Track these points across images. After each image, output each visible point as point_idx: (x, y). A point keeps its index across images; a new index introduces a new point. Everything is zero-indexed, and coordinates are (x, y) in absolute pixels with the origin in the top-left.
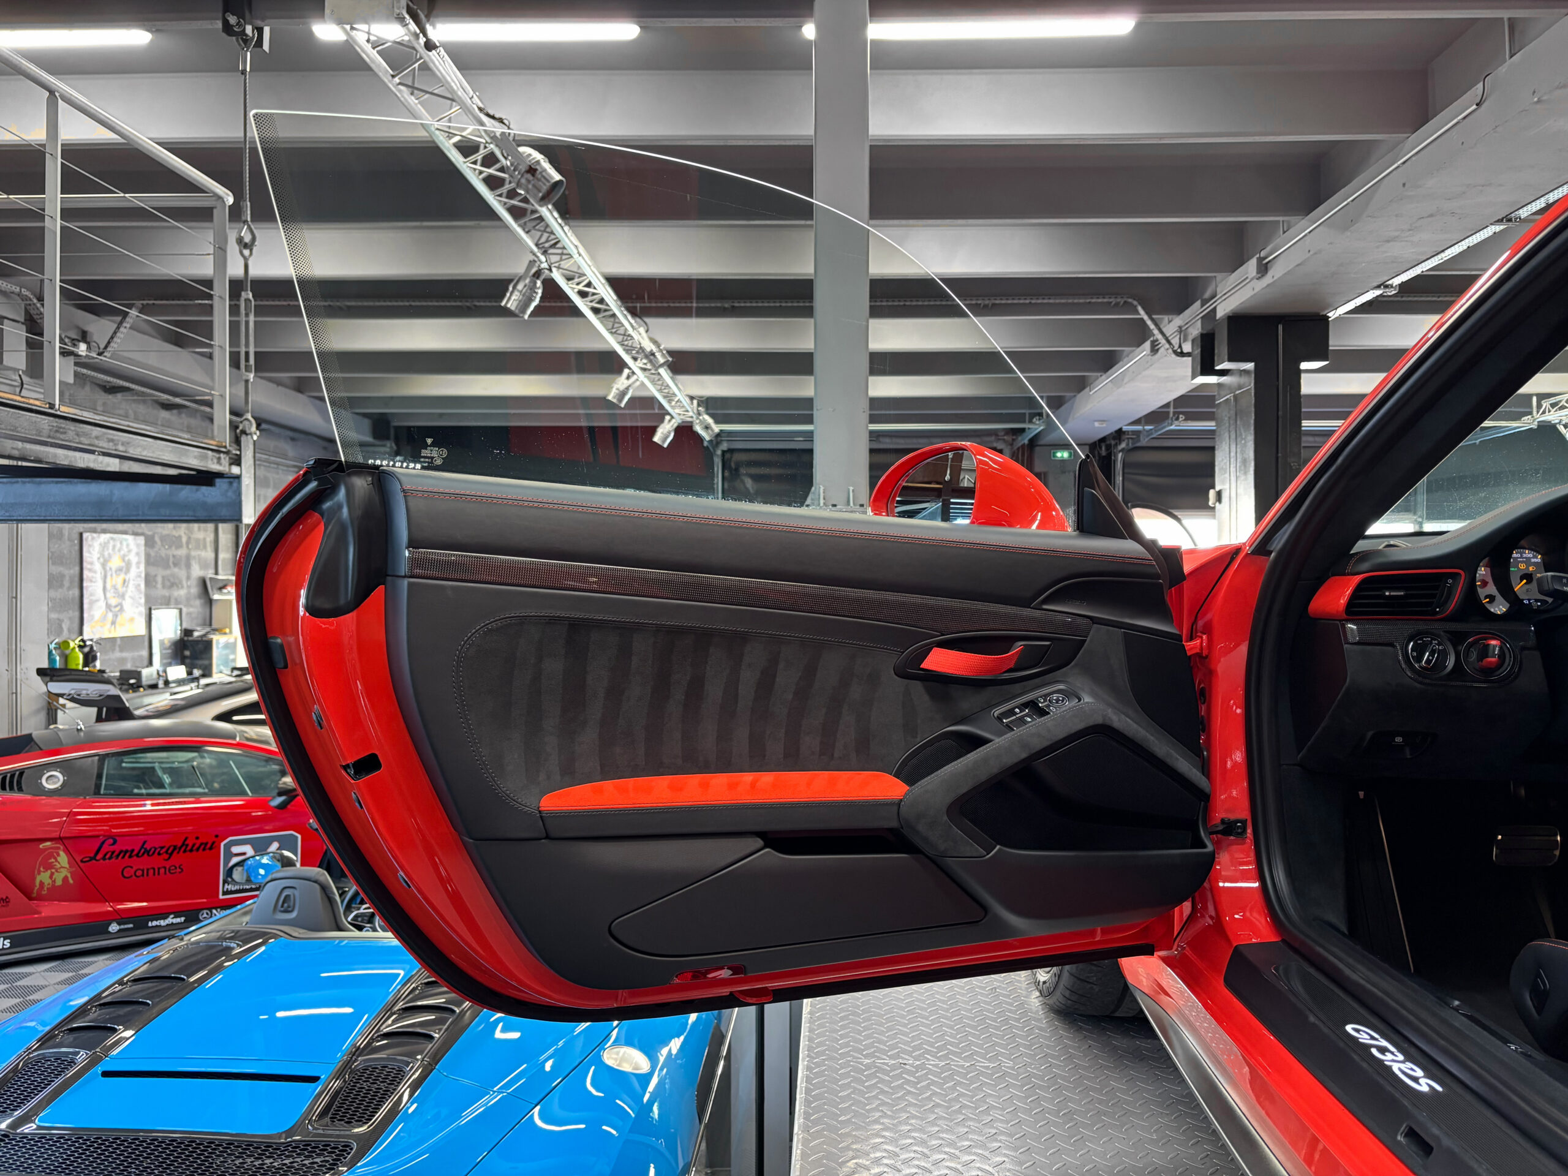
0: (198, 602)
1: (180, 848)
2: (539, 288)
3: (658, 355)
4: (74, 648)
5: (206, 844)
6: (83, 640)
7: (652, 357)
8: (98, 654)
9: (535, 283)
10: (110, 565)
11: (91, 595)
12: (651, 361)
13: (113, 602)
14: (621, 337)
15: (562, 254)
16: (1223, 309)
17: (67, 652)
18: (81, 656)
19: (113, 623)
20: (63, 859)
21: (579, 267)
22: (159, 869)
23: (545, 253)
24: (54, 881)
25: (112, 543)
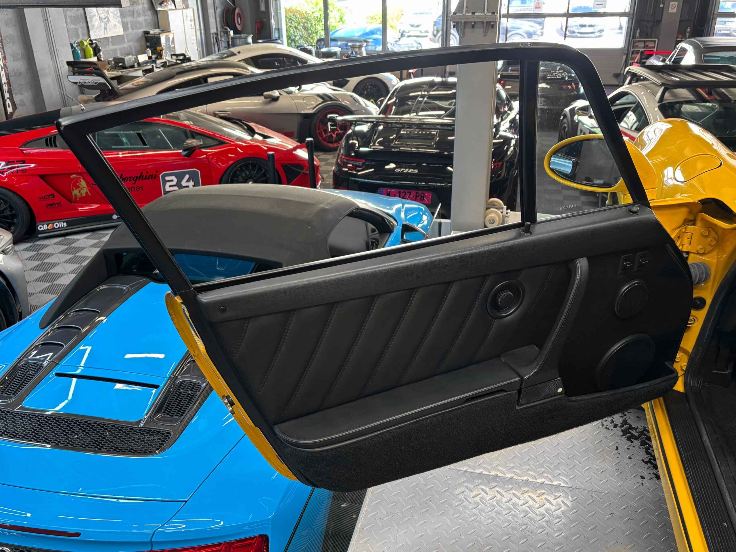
0: (149, 13)
1: (140, 178)
4: (87, 45)
5: (152, 175)
8: (101, 47)
17: (84, 47)
18: (91, 50)
19: (105, 29)
24: (81, 194)
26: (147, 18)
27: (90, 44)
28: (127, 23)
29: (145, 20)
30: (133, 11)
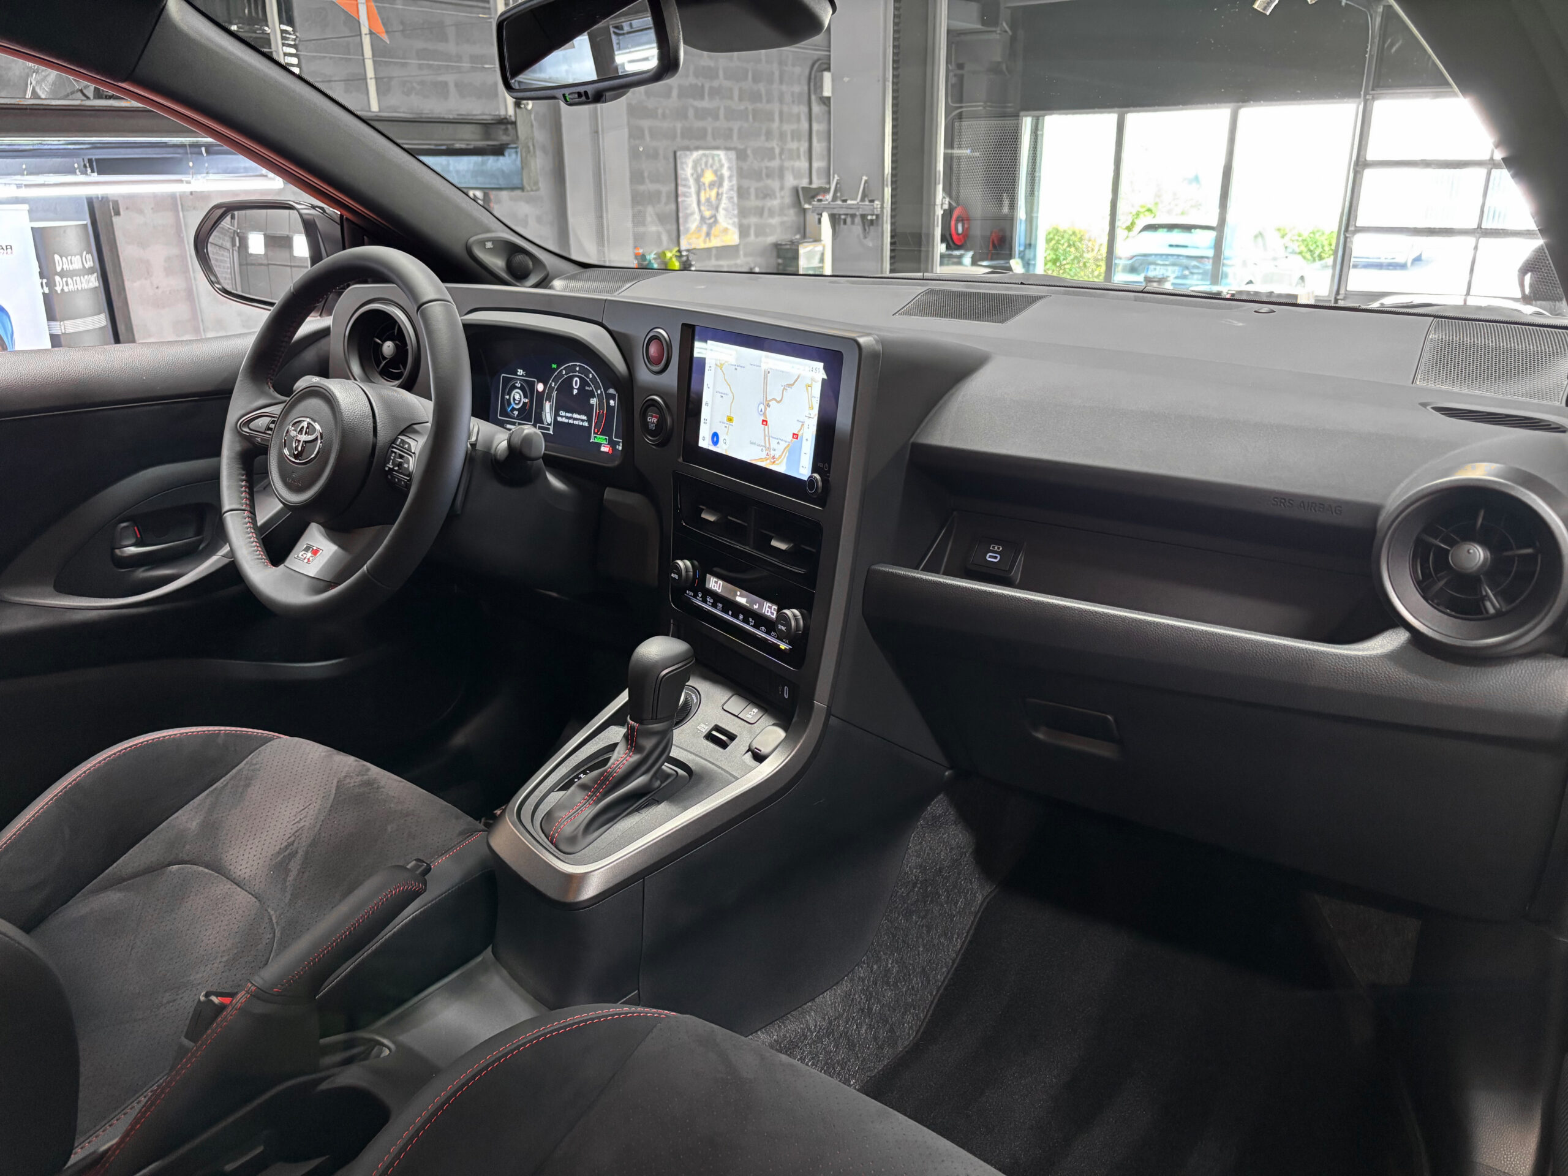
0: (791, 212)
4: (671, 258)
10: (702, 180)
11: (686, 209)
13: (707, 214)
19: (708, 234)
25: (704, 160)
26: (785, 219)
27: (676, 256)
28: (749, 227)
29: (782, 223)
30: (763, 209)
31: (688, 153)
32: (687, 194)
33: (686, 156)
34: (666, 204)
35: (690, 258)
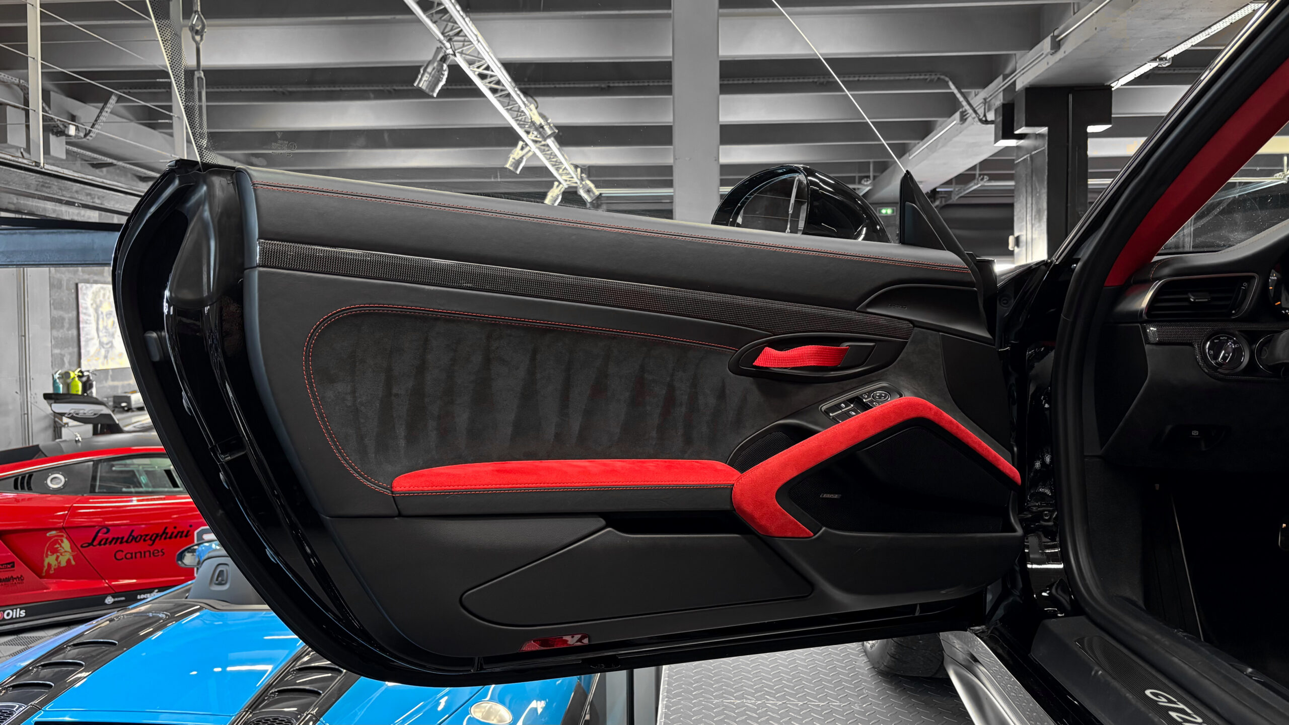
1: (161, 536)
2: (445, 70)
3: (546, 128)
4: (74, 378)
5: (182, 532)
6: (81, 372)
7: (541, 130)
8: (94, 383)
9: (442, 66)
10: (101, 309)
11: (87, 334)
12: (540, 133)
13: (105, 340)
14: (516, 113)
15: (464, 41)
16: (1022, 83)
17: (69, 381)
18: (80, 385)
19: (106, 357)
20: (66, 545)
21: (479, 53)
22: (145, 552)
23: (450, 40)
24: (60, 563)
25: (102, 292)
27: (79, 376)
31: (88, 285)
32: (88, 322)
33: (87, 288)
34: (68, 329)
35: (91, 378)
